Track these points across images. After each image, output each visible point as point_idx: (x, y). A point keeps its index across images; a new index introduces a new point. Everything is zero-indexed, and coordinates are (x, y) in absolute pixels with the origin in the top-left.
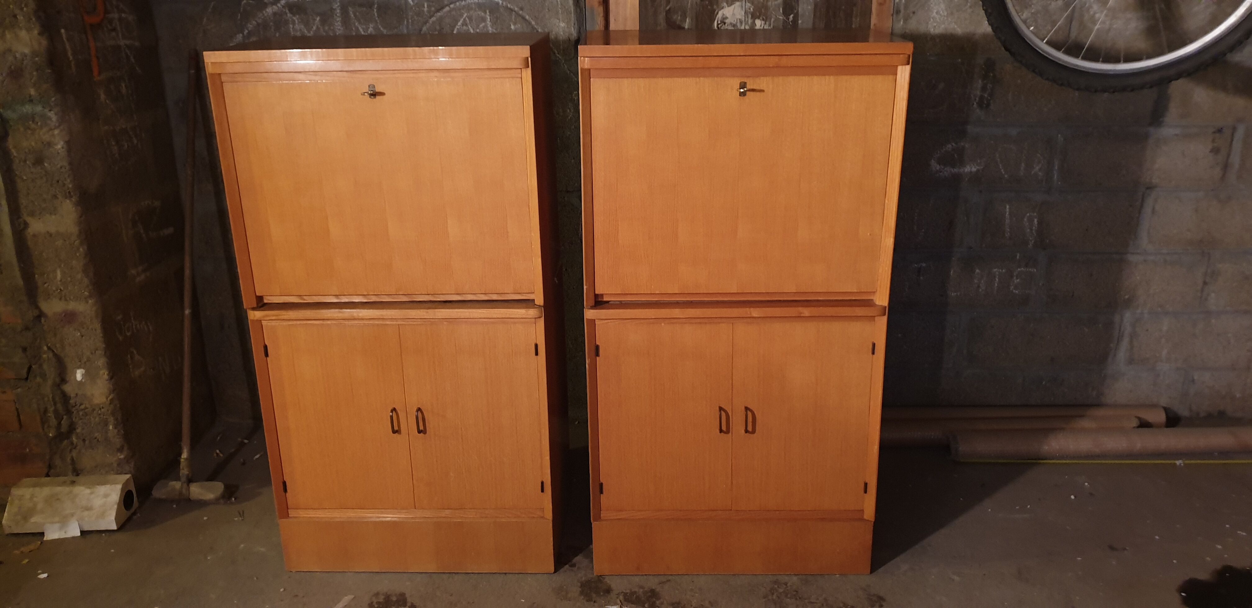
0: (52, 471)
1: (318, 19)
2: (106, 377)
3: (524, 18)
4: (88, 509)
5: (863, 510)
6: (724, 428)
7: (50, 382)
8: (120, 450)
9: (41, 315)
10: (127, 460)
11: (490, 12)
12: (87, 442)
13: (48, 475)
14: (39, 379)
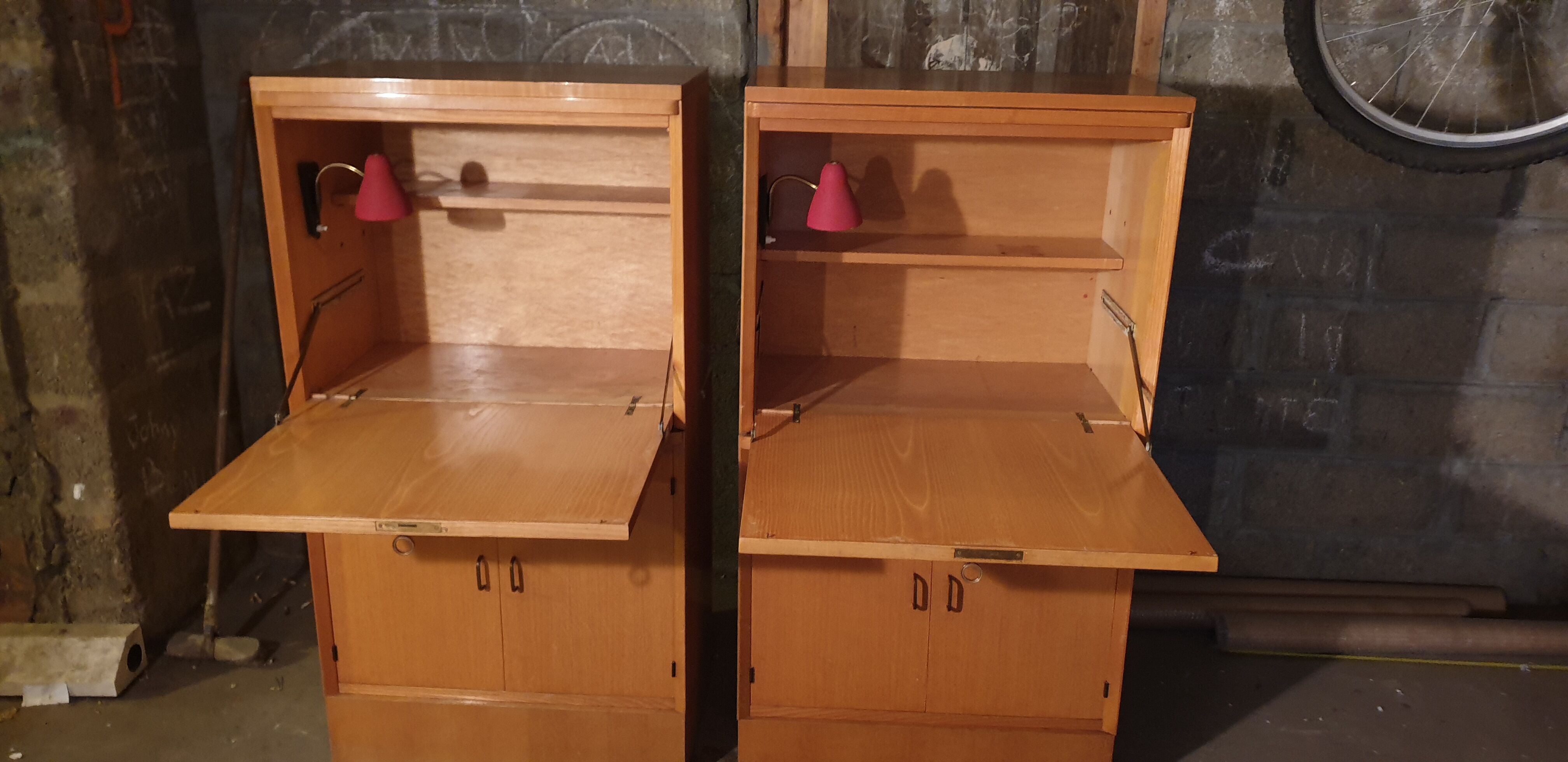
0: (38, 614)
1: (409, 38)
2: (112, 495)
3: (676, 46)
4: (80, 667)
5: (1101, 720)
6: (920, 602)
7: (39, 500)
8: (127, 591)
9: (30, 412)
10: (135, 605)
11: (632, 37)
12: (84, 579)
13: (32, 620)
14: (25, 495)
